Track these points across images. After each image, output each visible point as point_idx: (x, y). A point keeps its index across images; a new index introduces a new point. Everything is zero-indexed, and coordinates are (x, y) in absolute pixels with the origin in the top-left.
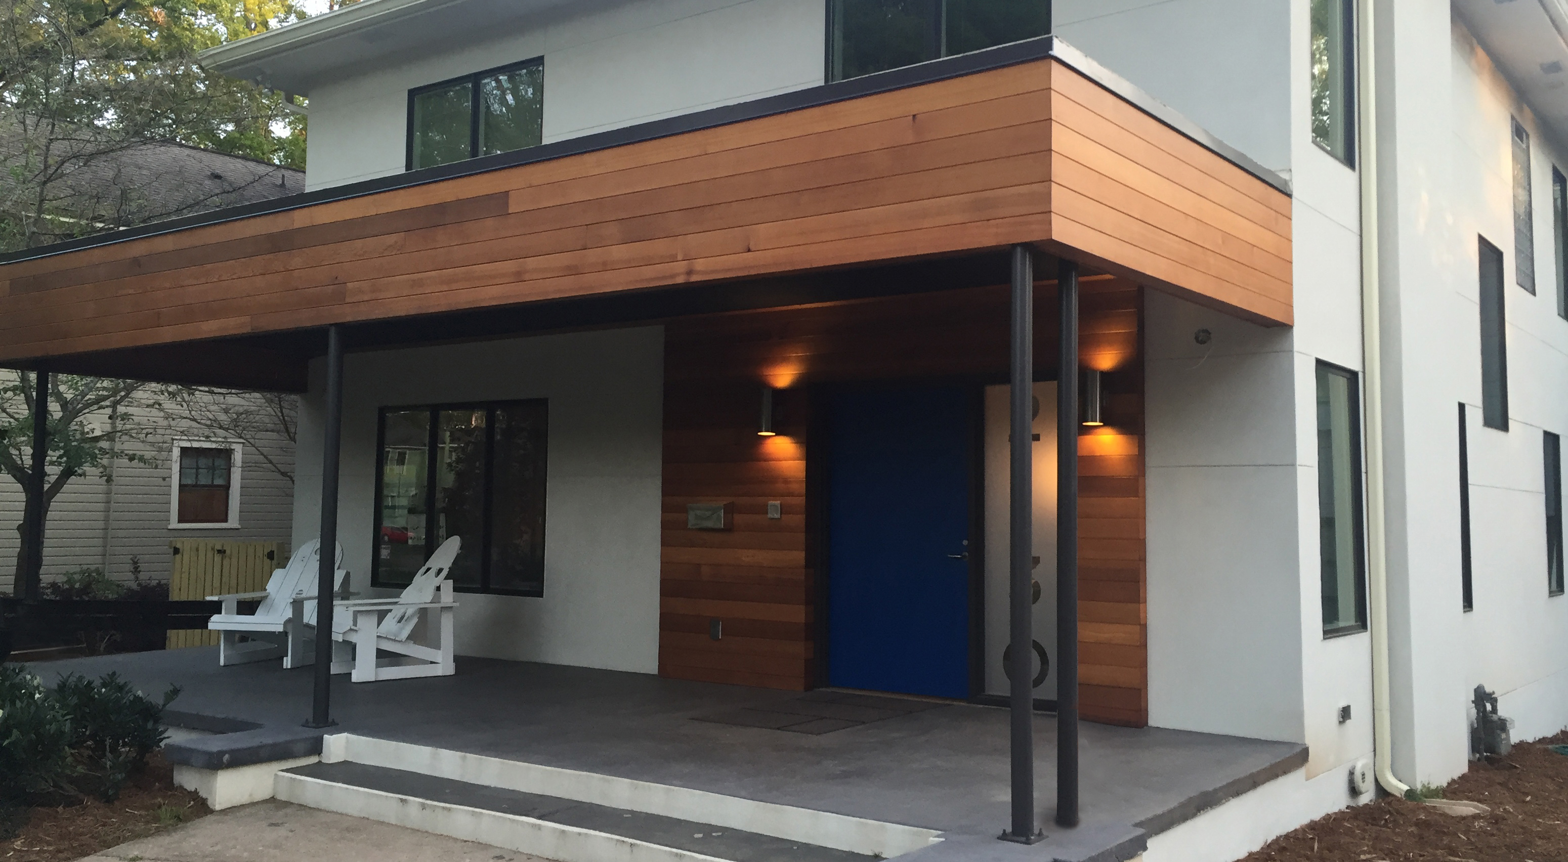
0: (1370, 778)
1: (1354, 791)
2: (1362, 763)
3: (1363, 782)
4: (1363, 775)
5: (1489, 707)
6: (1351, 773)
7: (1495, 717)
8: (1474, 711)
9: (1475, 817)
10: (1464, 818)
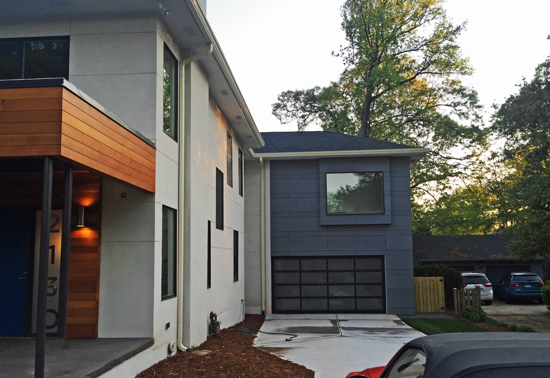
0: (175, 347)
1: (170, 352)
2: (173, 342)
3: (173, 348)
4: (173, 346)
5: (214, 318)
6: (169, 346)
7: (216, 322)
8: (210, 320)
9: (207, 355)
10: (203, 356)
